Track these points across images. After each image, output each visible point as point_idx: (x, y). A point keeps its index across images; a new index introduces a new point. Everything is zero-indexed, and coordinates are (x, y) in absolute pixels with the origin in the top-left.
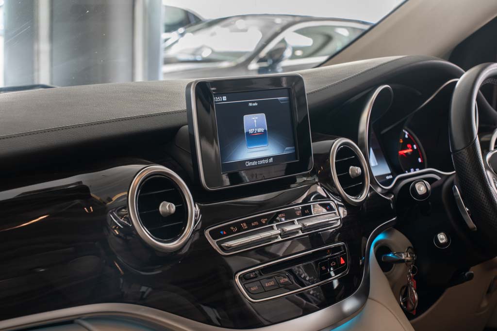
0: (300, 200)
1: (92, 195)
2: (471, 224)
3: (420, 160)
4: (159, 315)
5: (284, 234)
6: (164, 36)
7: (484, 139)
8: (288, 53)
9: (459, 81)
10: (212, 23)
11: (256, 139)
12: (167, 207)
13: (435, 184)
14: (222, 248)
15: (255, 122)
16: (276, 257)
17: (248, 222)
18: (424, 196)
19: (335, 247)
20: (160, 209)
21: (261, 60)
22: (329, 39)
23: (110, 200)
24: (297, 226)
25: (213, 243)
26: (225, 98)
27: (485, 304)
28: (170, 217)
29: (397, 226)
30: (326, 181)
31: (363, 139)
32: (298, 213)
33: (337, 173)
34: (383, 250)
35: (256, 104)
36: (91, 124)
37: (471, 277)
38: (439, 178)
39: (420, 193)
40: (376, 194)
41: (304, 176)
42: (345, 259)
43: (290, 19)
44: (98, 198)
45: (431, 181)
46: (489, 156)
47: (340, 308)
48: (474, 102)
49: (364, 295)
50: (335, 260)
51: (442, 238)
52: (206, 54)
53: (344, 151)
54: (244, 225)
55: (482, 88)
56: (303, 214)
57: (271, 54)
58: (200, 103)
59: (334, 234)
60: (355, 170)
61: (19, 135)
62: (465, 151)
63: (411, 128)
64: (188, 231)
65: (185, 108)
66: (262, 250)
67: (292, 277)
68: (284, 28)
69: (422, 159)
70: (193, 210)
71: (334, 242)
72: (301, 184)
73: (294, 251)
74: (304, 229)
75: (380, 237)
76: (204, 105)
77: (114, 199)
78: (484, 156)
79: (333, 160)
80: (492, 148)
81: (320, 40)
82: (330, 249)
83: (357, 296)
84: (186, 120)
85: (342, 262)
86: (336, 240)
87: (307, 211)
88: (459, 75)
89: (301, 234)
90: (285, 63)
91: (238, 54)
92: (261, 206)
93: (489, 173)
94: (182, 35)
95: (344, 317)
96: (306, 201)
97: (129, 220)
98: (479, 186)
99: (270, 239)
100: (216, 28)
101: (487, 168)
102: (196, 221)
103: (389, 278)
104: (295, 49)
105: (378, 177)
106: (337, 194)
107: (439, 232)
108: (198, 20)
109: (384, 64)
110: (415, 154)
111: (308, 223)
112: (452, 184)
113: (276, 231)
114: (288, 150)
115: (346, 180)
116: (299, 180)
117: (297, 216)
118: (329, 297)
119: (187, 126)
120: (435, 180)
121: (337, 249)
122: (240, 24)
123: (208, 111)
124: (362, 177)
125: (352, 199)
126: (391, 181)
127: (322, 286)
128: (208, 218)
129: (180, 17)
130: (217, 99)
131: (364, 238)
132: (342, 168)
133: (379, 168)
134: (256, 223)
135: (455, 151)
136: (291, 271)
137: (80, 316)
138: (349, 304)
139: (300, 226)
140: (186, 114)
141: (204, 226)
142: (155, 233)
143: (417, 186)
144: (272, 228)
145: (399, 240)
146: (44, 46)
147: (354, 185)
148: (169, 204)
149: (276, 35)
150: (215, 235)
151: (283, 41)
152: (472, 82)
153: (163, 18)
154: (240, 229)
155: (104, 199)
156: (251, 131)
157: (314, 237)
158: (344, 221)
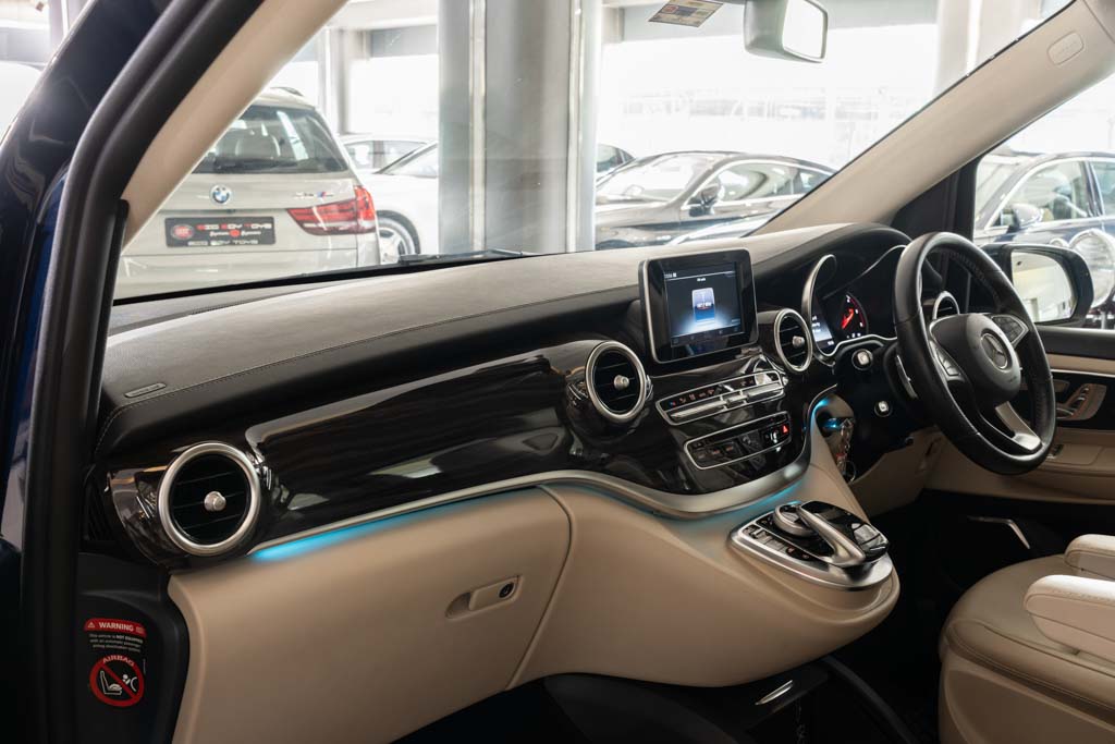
0: (743, 371)
1: (552, 367)
2: (912, 393)
3: (861, 325)
4: (613, 481)
5: (730, 405)
6: (597, 175)
7: (927, 303)
8: (721, 193)
9: (907, 248)
10: (643, 162)
11: (704, 313)
12: (621, 381)
13: (878, 350)
14: (672, 419)
15: (703, 296)
16: (724, 426)
17: (695, 393)
18: (865, 366)
19: (778, 417)
20: (615, 382)
21: (694, 201)
22: (764, 179)
23: (569, 372)
24: (742, 396)
25: (663, 414)
26: (675, 275)
27: (923, 466)
28: (624, 390)
29: (840, 393)
30: (770, 350)
31: (806, 308)
32: (743, 384)
33: (781, 343)
34: (824, 417)
35: (704, 279)
36: (550, 301)
37: (910, 442)
38: (882, 345)
39: (862, 363)
40: (817, 360)
41: (749, 347)
42: (787, 428)
43: (724, 156)
44: (558, 371)
45: (871, 348)
46: (932, 325)
47: (782, 473)
48: (919, 273)
49: (806, 461)
50: (778, 429)
51: (883, 406)
52: (637, 193)
53: (789, 322)
54: (692, 397)
55: (927, 257)
56: (747, 385)
57: (703, 195)
58: (652, 288)
59: (776, 403)
60: (798, 340)
61: (485, 314)
62: (909, 323)
63: (853, 293)
64: (640, 402)
65: (637, 282)
66: (711, 420)
67: (737, 445)
68: (716, 167)
69: (864, 324)
70: (645, 380)
71: (776, 411)
72: (746, 355)
73: (735, 422)
74: (749, 399)
75: (821, 404)
76: (656, 287)
77: (573, 372)
78: (927, 324)
79: (777, 331)
80: (935, 316)
81: (755, 180)
82: (773, 418)
83: (799, 463)
84: (637, 294)
85: (785, 430)
86: (779, 408)
87: (751, 382)
88: (907, 243)
89: (745, 403)
90: (719, 203)
91: (671, 193)
92: (705, 378)
93: (931, 343)
94: (613, 174)
95: (785, 483)
96: (749, 371)
97: (586, 391)
98: (921, 357)
99: (716, 409)
100: (648, 167)
101: (930, 338)
102: (648, 392)
103: (829, 444)
104: (728, 188)
105: (819, 343)
106: (780, 364)
107: (880, 401)
108: (630, 159)
109: (832, 232)
110: (857, 318)
111: (753, 394)
112: (893, 354)
113: (722, 402)
114: (734, 323)
115: (790, 350)
116: (744, 351)
117: (741, 387)
118: (773, 463)
119: (638, 301)
120: (878, 346)
121: (779, 418)
122: (672, 162)
123: (660, 292)
124: (804, 347)
125: (795, 367)
126: (833, 347)
127: (765, 455)
128: (659, 389)
129: (612, 154)
130: (668, 276)
131: (806, 405)
132: (786, 338)
133: (821, 334)
134: (704, 394)
135: (898, 323)
136: (736, 440)
137: (541, 482)
138: (791, 470)
139: (745, 397)
140: (638, 288)
141: (656, 398)
142: (612, 407)
143: (859, 356)
144: (718, 399)
145: (840, 407)
146: (478, 190)
147: (797, 354)
148: (623, 378)
149: (709, 173)
150: (665, 406)
151: (716, 180)
152: (917, 252)
153: (598, 156)
154: (689, 400)
155: (564, 372)
156: (699, 306)
157: (759, 406)
158: (786, 388)
